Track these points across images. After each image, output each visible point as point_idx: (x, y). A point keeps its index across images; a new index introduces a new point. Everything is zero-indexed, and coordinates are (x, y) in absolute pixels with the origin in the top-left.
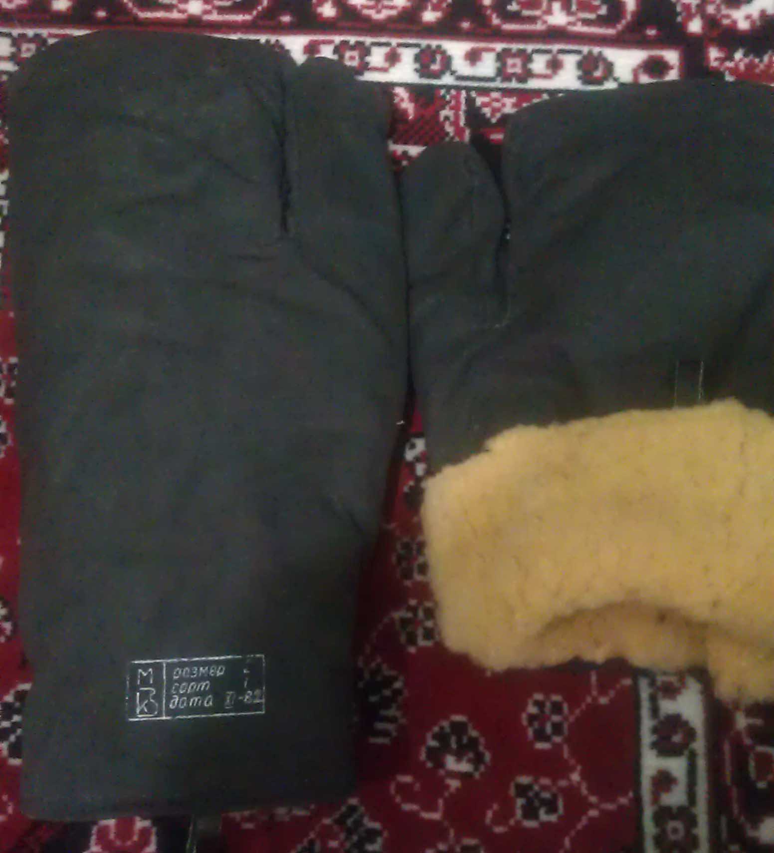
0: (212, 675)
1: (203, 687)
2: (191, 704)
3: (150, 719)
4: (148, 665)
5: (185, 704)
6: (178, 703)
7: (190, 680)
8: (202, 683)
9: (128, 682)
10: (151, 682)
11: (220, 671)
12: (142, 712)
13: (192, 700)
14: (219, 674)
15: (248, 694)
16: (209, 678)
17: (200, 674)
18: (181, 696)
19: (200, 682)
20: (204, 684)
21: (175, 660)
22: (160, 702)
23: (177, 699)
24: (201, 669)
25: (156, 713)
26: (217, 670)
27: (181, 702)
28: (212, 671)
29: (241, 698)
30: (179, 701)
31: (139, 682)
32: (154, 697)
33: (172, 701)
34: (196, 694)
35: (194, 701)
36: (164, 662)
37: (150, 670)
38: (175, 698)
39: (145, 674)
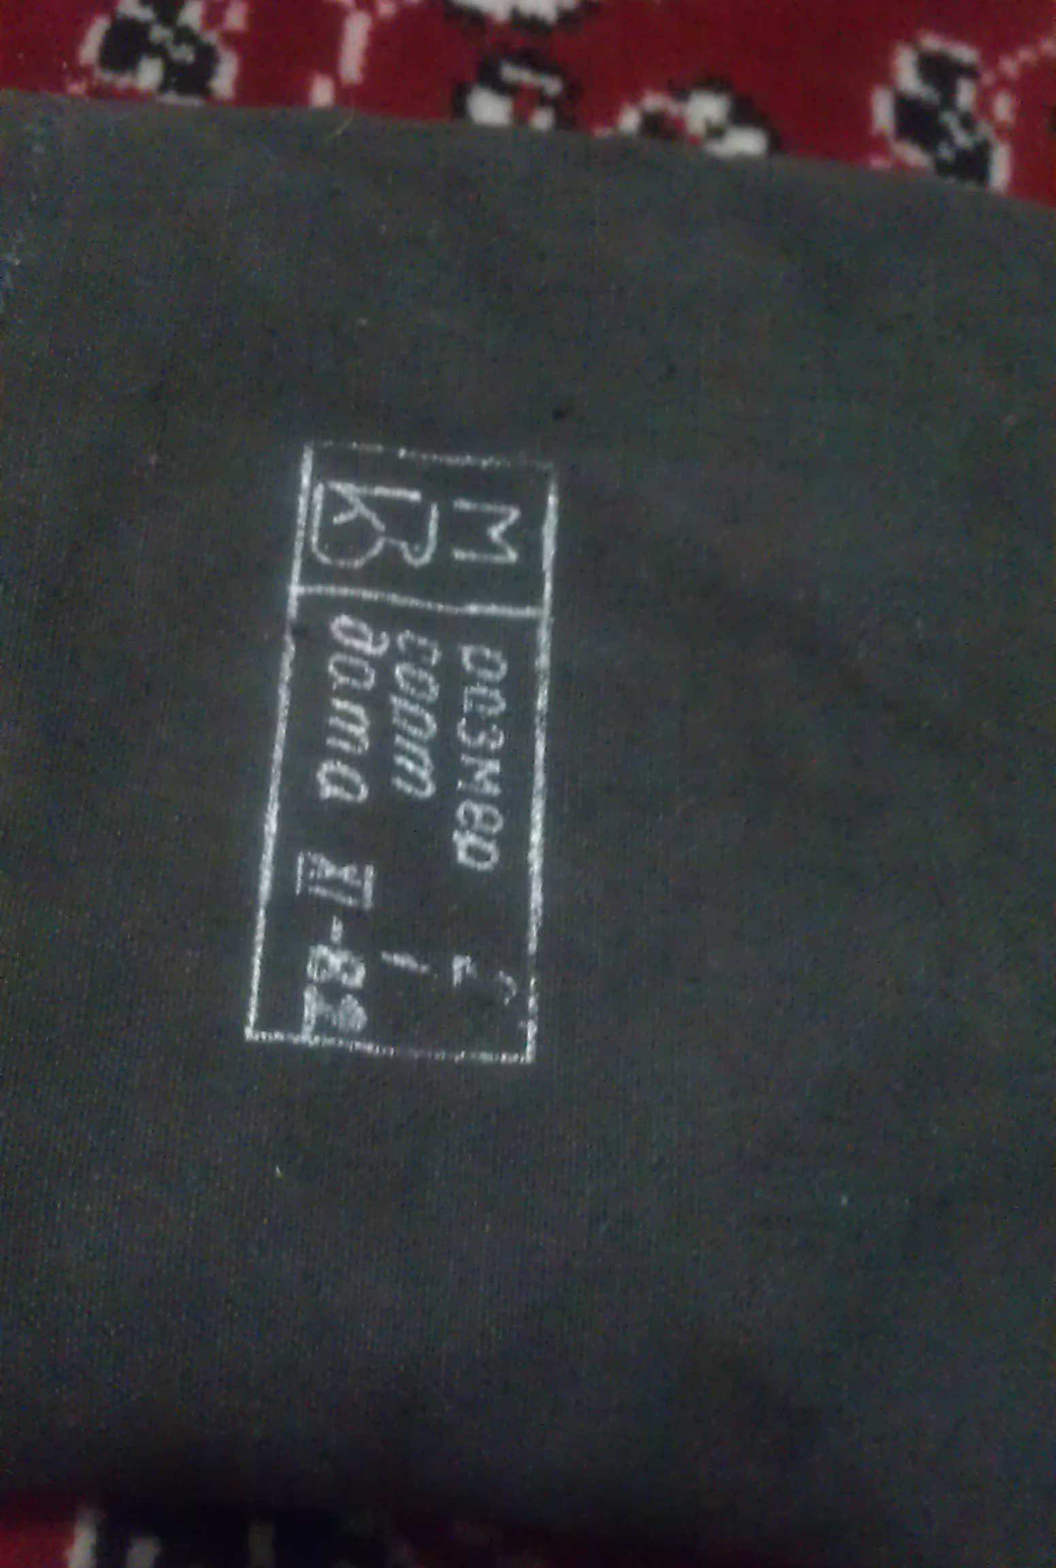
0: (460, 813)
1: (410, 766)
2: (339, 704)
3: (300, 534)
4: (531, 549)
5: (342, 680)
6: (351, 651)
7: (447, 710)
8: (427, 761)
9: (469, 459)
10: (459, 555)
11: (472, 851)
12: (335, 503)
13: (358, 711)
14: (463, 841)
15: (348, 968)
16: (447, 797)
17: (467, 760)
18: (383, 666)
19: (433, 756)
20: (424, 774)
21: (543, 661)
22: (368, 577)
23: (369, 648)
24: (494, 766)
25: (325, 559)
26: (480, 833)
27: (355, 661)
28: (478, 810)
29: (337, 928)
30: (360, 654)
31: (464, 505)
32: (392, 554)
33: (364, 628)
34: (383, 732)
35: (352, 719)
36: (543, 612)
37: (512, 556)
38: (377, 642)
39: (495, 532)
